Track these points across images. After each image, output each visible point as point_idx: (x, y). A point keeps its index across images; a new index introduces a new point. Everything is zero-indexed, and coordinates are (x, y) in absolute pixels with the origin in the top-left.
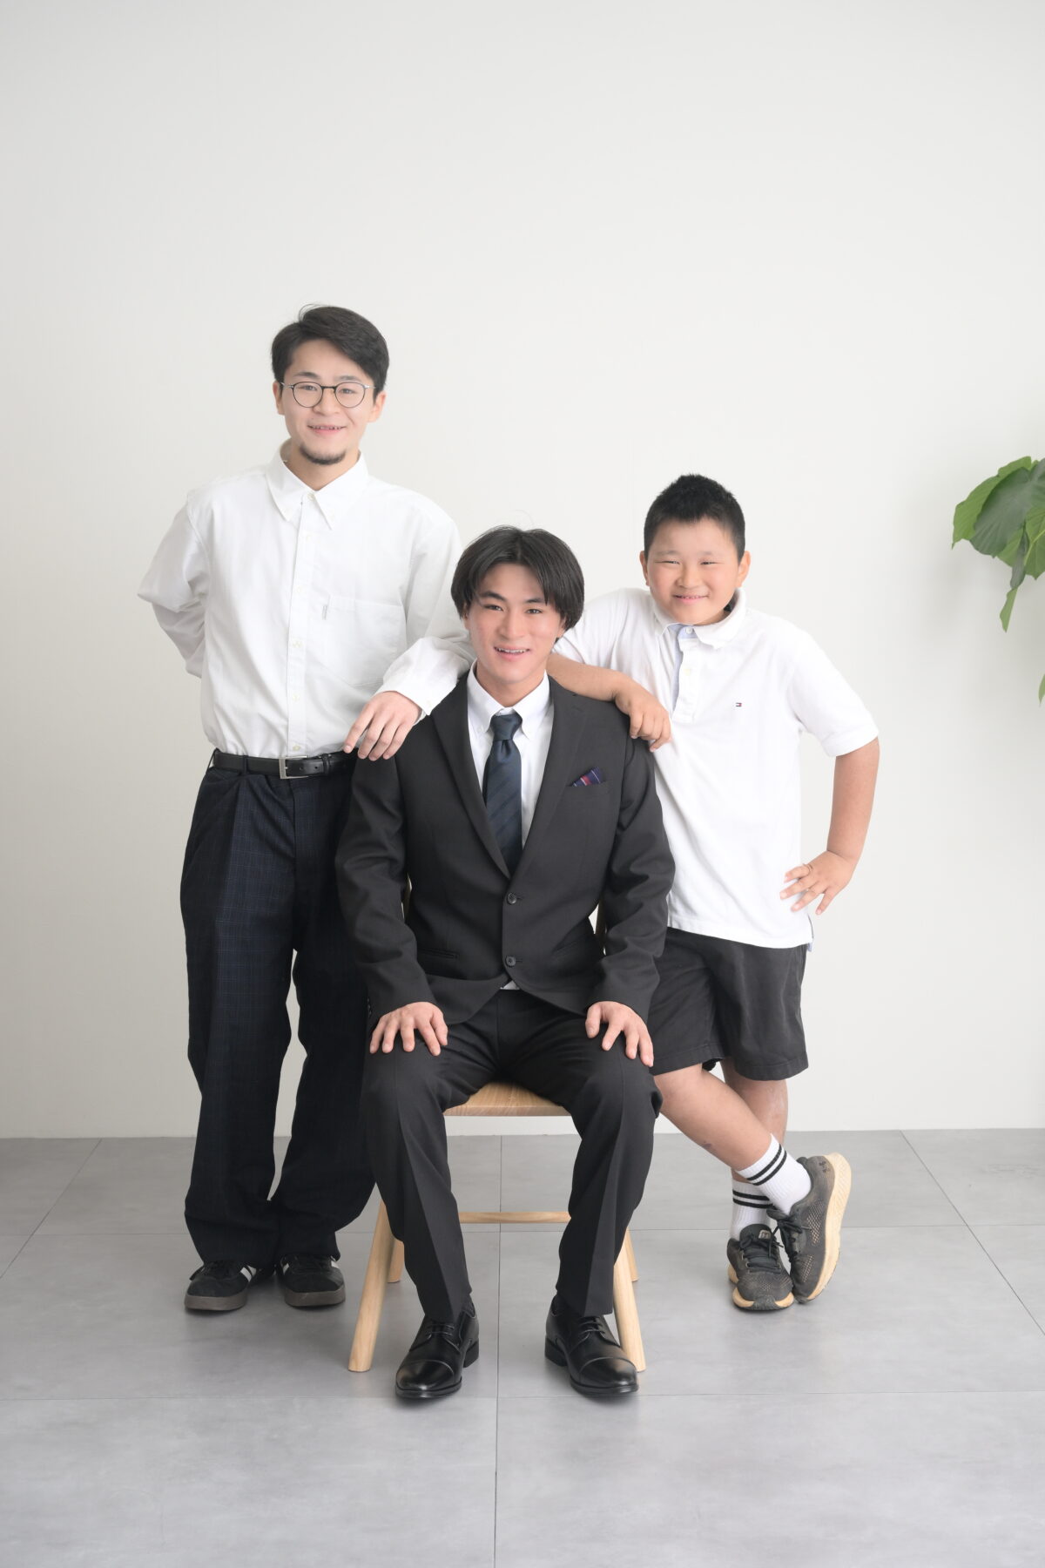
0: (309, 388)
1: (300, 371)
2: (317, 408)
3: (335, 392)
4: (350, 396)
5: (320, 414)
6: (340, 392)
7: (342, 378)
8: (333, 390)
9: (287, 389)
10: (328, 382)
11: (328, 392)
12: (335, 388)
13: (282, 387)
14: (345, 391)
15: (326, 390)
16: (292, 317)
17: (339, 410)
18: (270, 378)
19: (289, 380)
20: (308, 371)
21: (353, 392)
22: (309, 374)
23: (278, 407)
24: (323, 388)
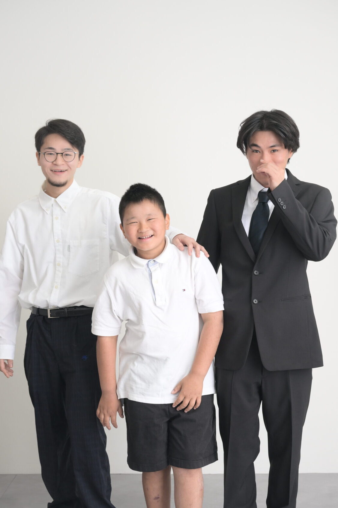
0: (51, 154)
1: (47, 147)
2: (55, 163)
3: (62, 155)
4: (69, 157)
5: (56, 165)
6: (64, 155)
7: (65, 149)
8: (61, 155)
9: (42, 155)
10: (59, 150)
11: (59, 156)
12: (62, 154)
13: (39, 154)
14: (67, 155)
15: (58, 155)
16: (43, 124)
17: (64, 163)
18: (35, 150)
19: (42, 151)
20: (50, 147)
21: (70, 155)
22: (51, 148)
23: (38, 162)
24: (57, 154)
